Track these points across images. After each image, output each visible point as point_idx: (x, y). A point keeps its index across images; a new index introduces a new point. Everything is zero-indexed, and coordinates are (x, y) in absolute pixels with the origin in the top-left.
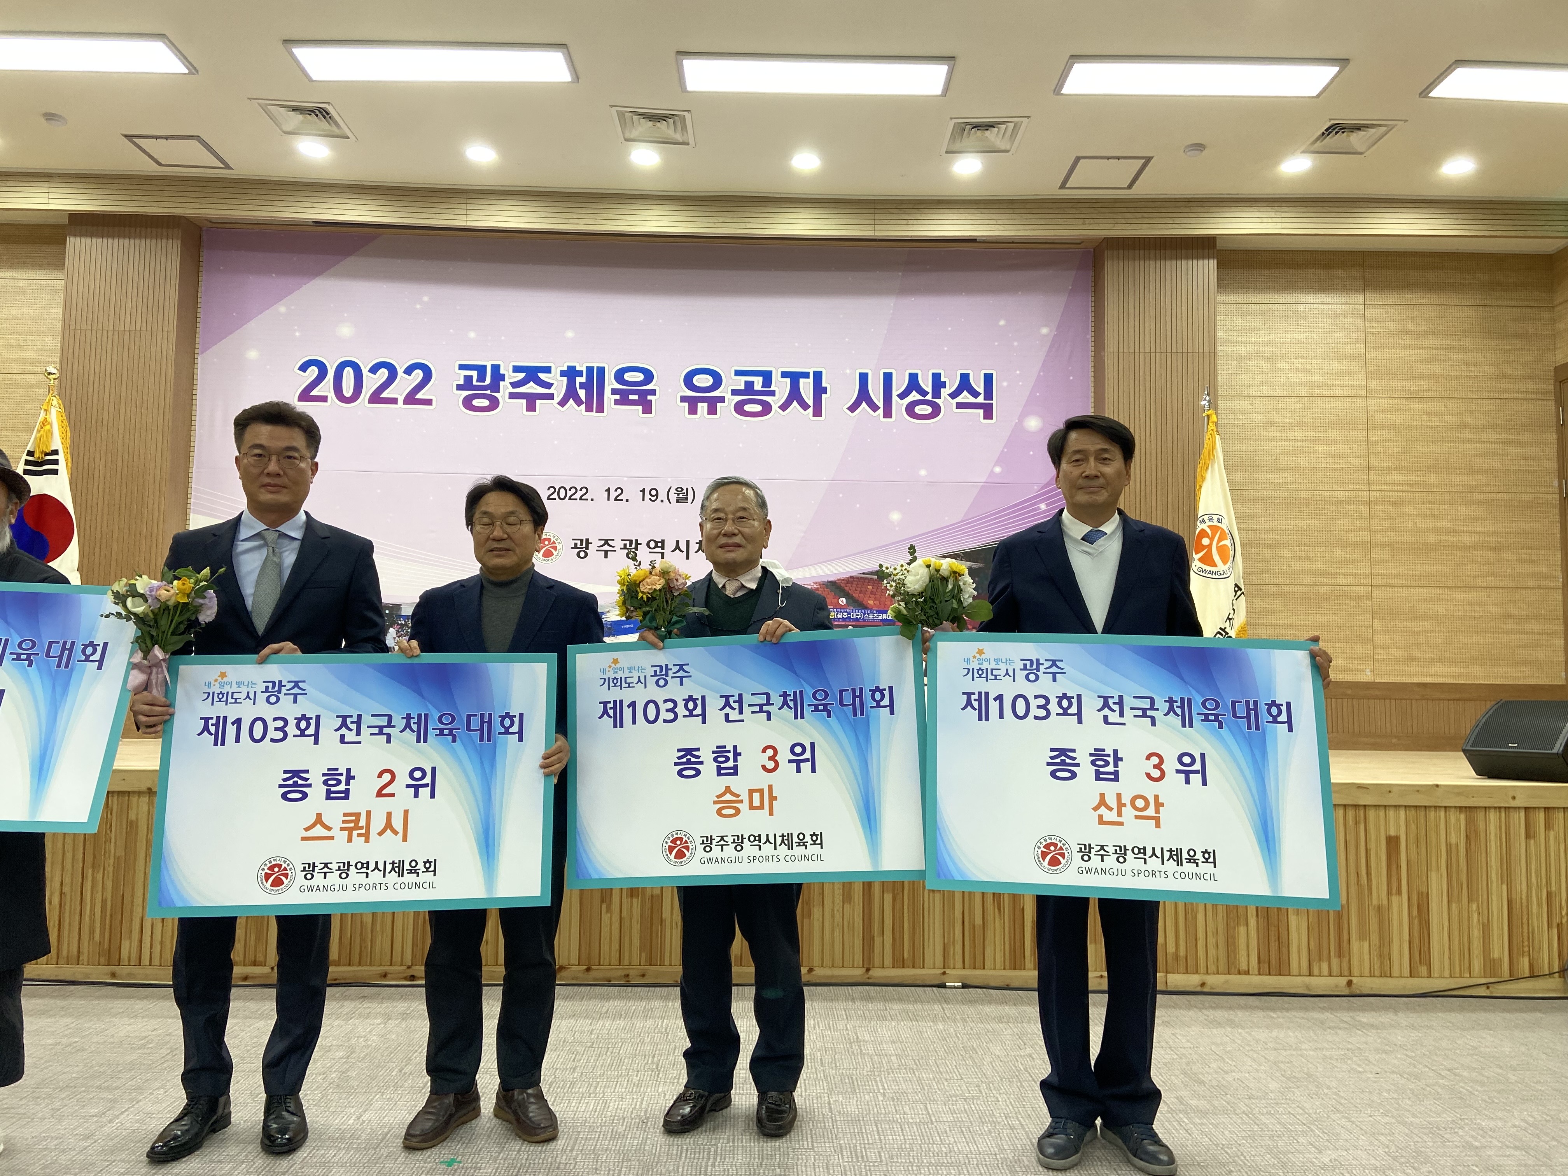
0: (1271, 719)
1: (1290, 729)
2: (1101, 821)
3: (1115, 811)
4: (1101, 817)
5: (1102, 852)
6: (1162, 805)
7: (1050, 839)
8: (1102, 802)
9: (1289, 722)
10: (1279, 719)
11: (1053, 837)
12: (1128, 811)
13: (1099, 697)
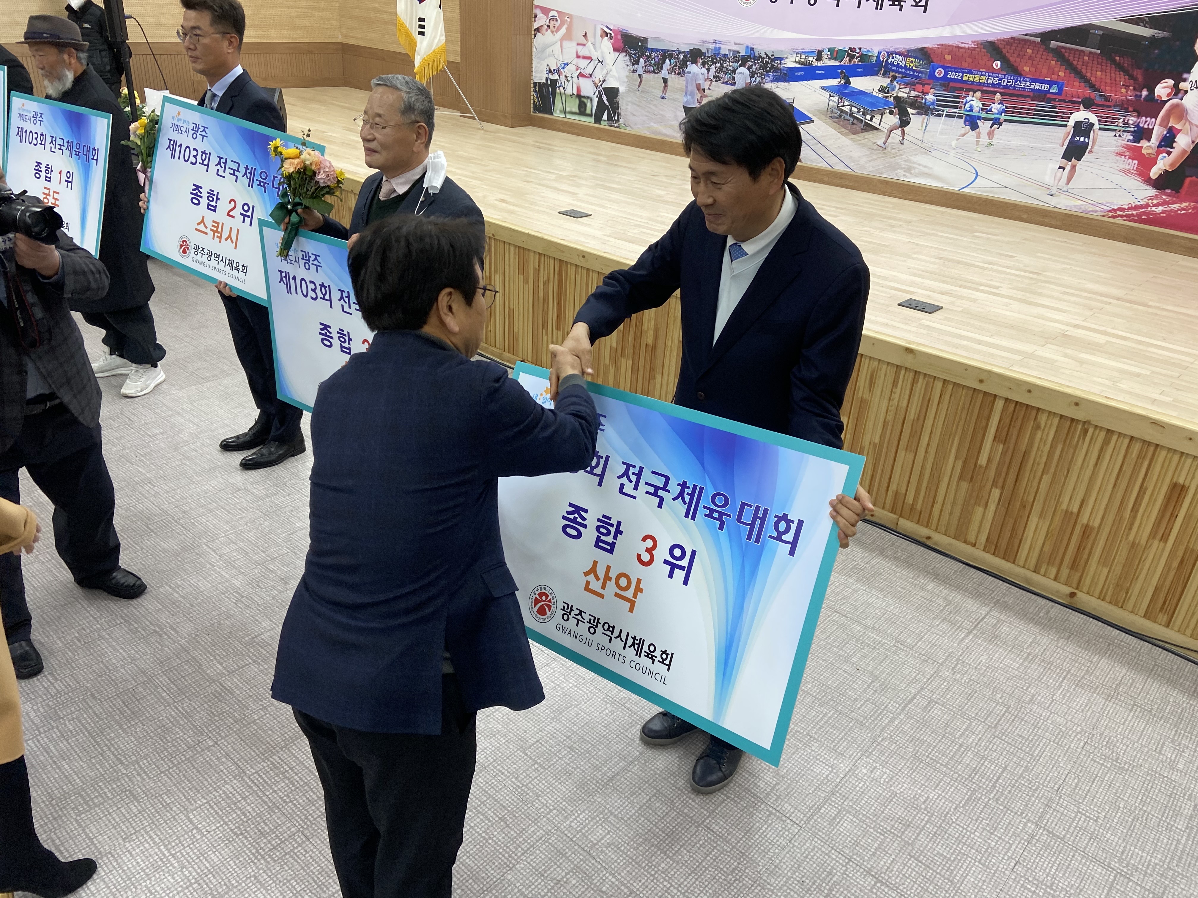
0: (775, 534)
1: (792, 553)
2: (587, 588)
3: (601, 582)
4: (588, 583)
6: (641, 591)
7: (545, 589)
9: (794, 544)
10: (784, 537)
11: (547, 588)
12: (611, 586)
13: (623, 463)
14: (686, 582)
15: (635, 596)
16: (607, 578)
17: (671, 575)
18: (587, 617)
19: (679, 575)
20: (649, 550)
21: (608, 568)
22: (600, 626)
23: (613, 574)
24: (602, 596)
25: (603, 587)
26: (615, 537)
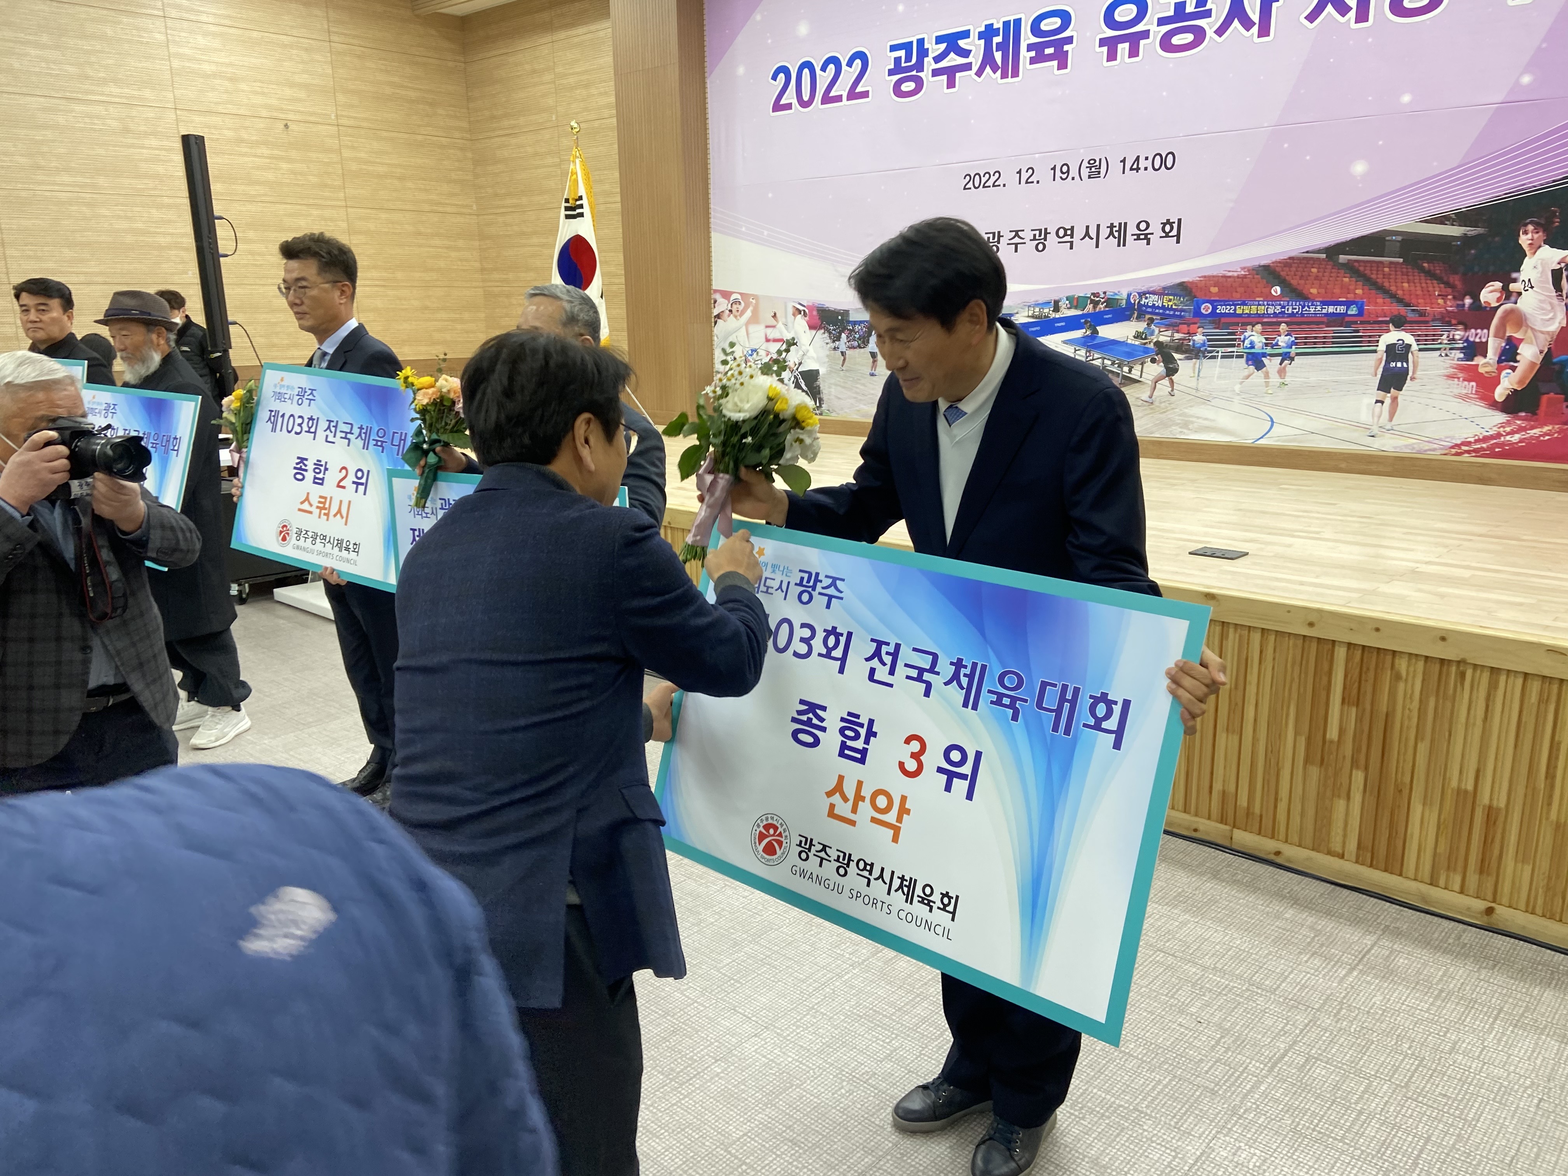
0: (1092, 722)
1: (1117, 745)
2: (832, 812)
3: (850, 803)
4: (832, 807)
5: (823, 854)
6: (908, 812)
7: (772, 818)
8: (839, 788)
9: (1119, 734)
10: (1105, 725)
11: (775, 818)
12: (865, 808)
13: (872, 641)
14: (970, 797)
15: (899, 819)
16: (859, 798)
17: (948, 788)
18: (834, 854)
19: (959, 786)
20: (916, 756)
21: (860, 784)
22: (853, 865)
23: (867, 792)
24: (853, 823)
25: (854, 810)
26: (867, 742)
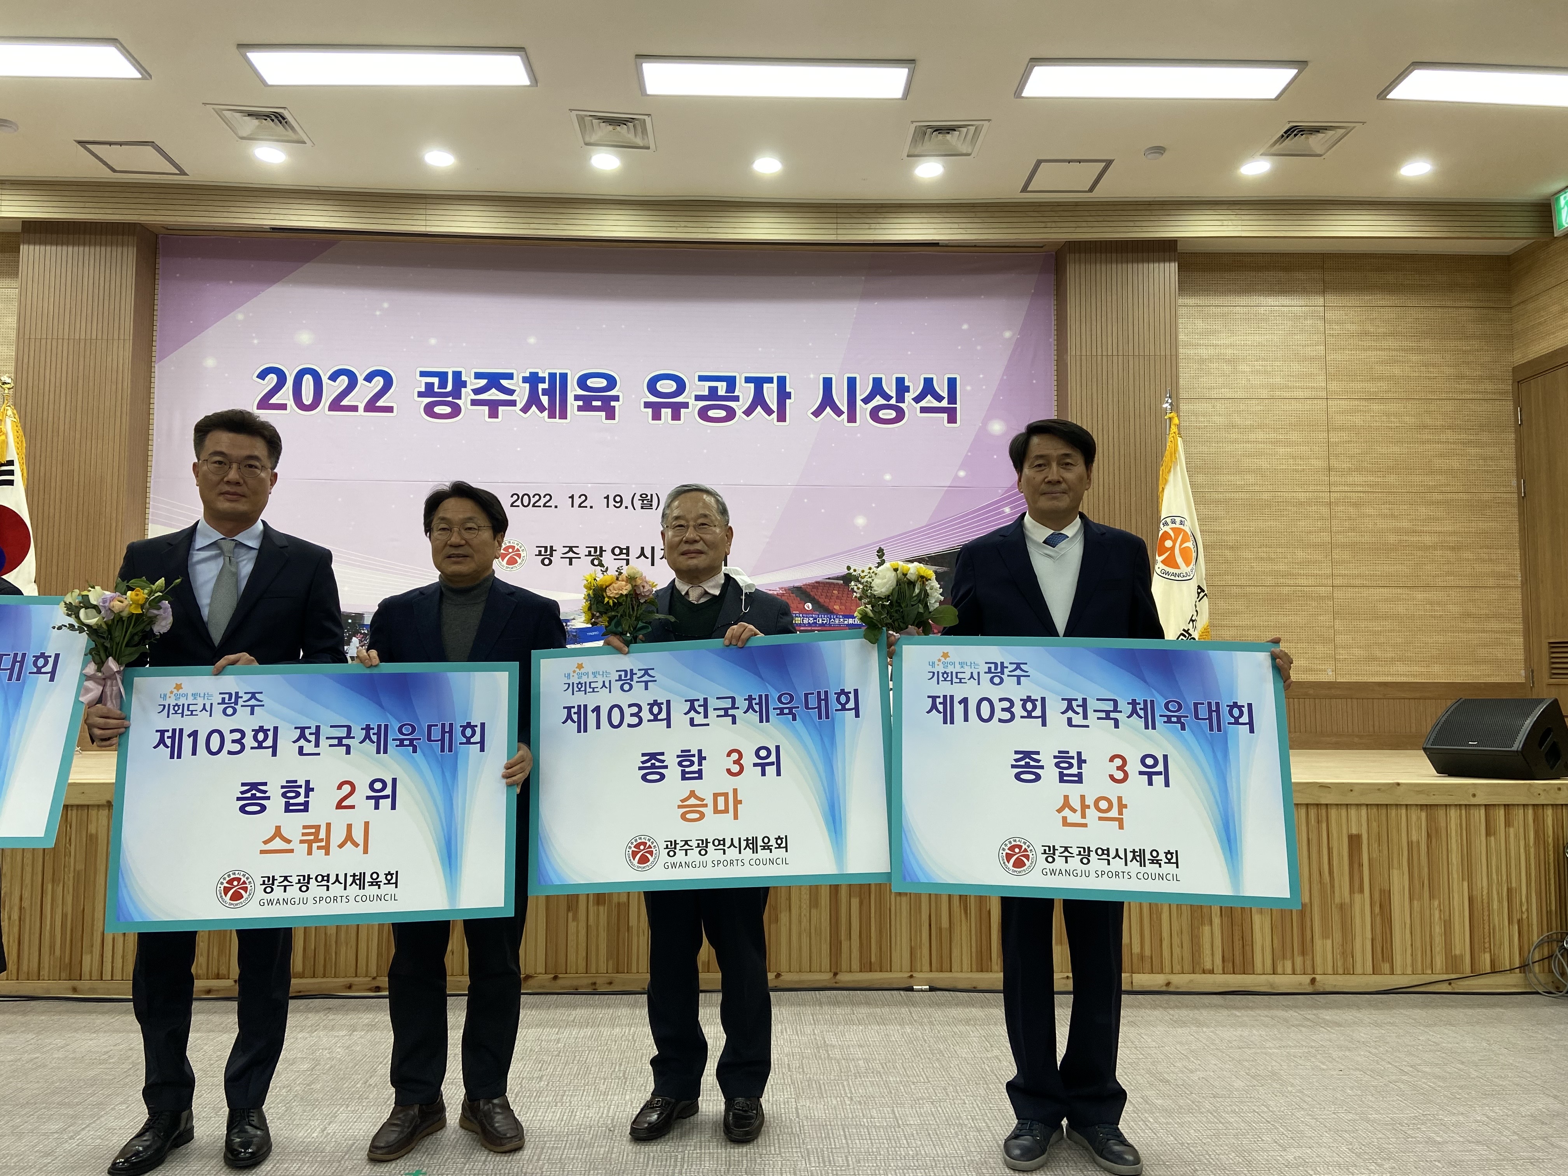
0: (1233, 720)
1: (1252, 731)
2: (1065, 822)
3: (1079, 813)
4: (1065, 819)
5: (1066, 854)
6: (1126, 806)
7: (1015, 841)
8: (1066, 804)
9: (1251, 723)
10: (1241, 721)
11: (1017, 839)
12: (1092, 813)
13: (1063, 699)
14: (1167, 784)
15: (1121, 813)
16: (1084, 807)
17: (1150, 783)
18: (1075, 851)
19: (1158, 780)
20: (1121, 768)
21: (1083, 797)
22: (1093, 854)
23: (1090, 801)
24: (1085, 825)
25: (1083, 816)
26: (1080, 767)
